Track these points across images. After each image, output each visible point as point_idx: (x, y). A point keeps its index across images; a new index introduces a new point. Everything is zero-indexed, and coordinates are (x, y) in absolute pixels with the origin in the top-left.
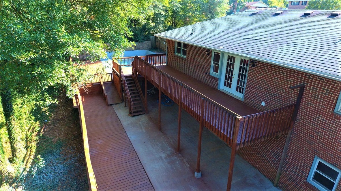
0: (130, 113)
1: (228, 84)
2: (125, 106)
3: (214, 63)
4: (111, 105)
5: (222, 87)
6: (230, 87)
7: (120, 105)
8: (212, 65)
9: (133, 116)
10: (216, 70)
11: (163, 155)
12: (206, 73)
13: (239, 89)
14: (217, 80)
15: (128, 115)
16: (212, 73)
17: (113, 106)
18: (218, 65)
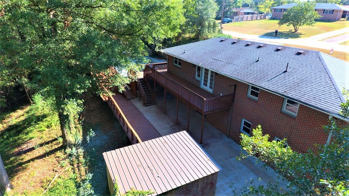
0: (144, 104)
1: (205, 84)
2: (140, 100)
3: (198, 72)
4: (129, 99)
5: (202, 86)
6: (207, 86)
7: (136, 99)
8: (197, 73)
9: (146, 106)
10: (199, 76)
11: (168, 126)
12: (193, 78)
13: (211, 87)
14: (199, 82)
15: (143, 105)
16: (197, 78)
17: (131, 100)
18: (200, 73)
